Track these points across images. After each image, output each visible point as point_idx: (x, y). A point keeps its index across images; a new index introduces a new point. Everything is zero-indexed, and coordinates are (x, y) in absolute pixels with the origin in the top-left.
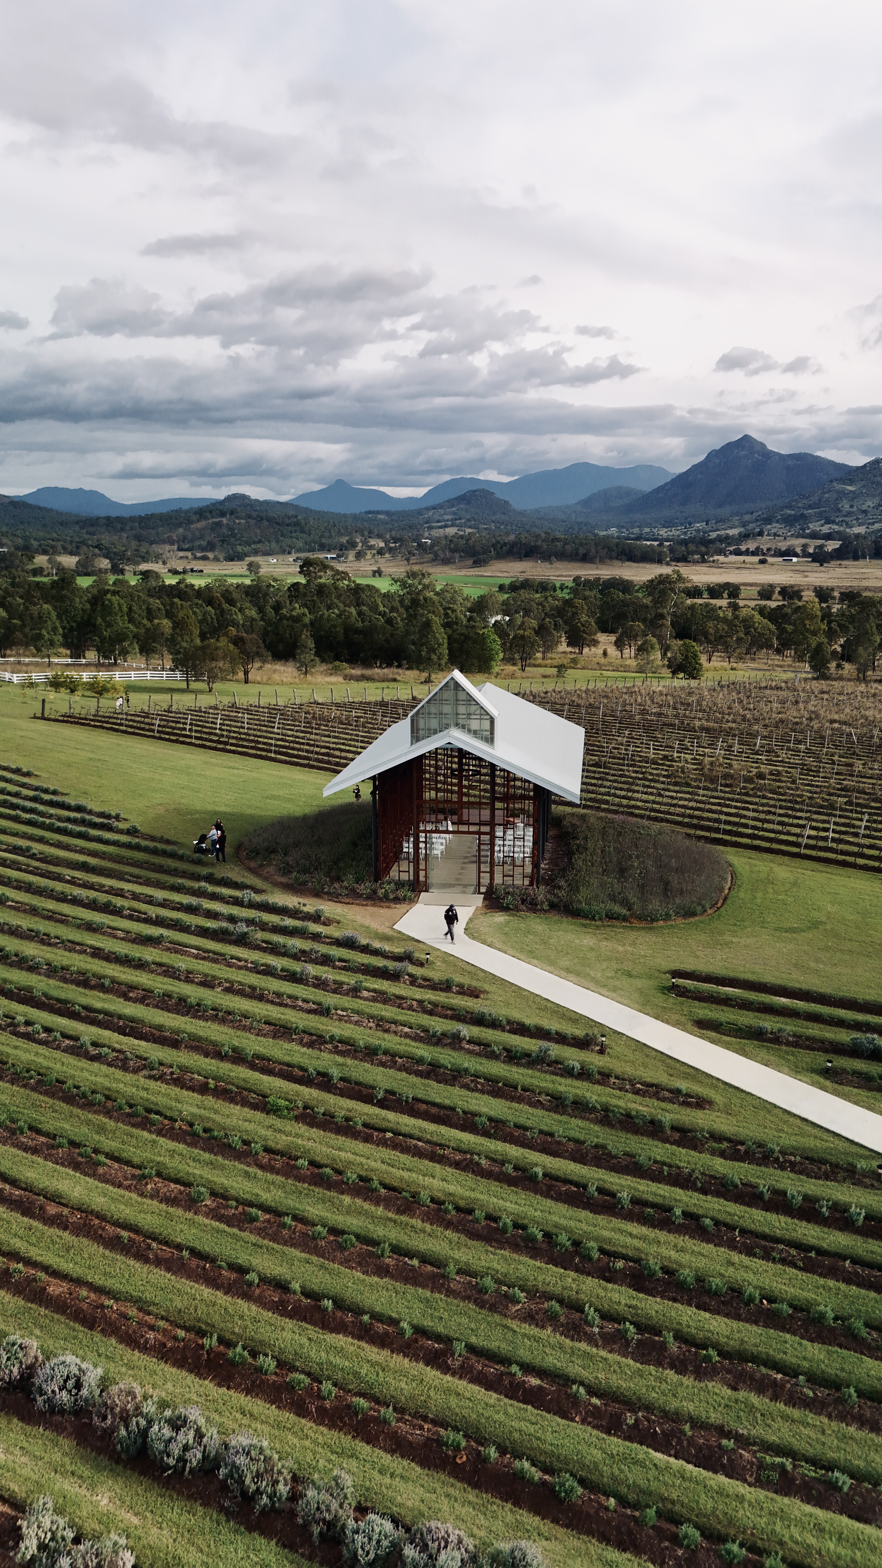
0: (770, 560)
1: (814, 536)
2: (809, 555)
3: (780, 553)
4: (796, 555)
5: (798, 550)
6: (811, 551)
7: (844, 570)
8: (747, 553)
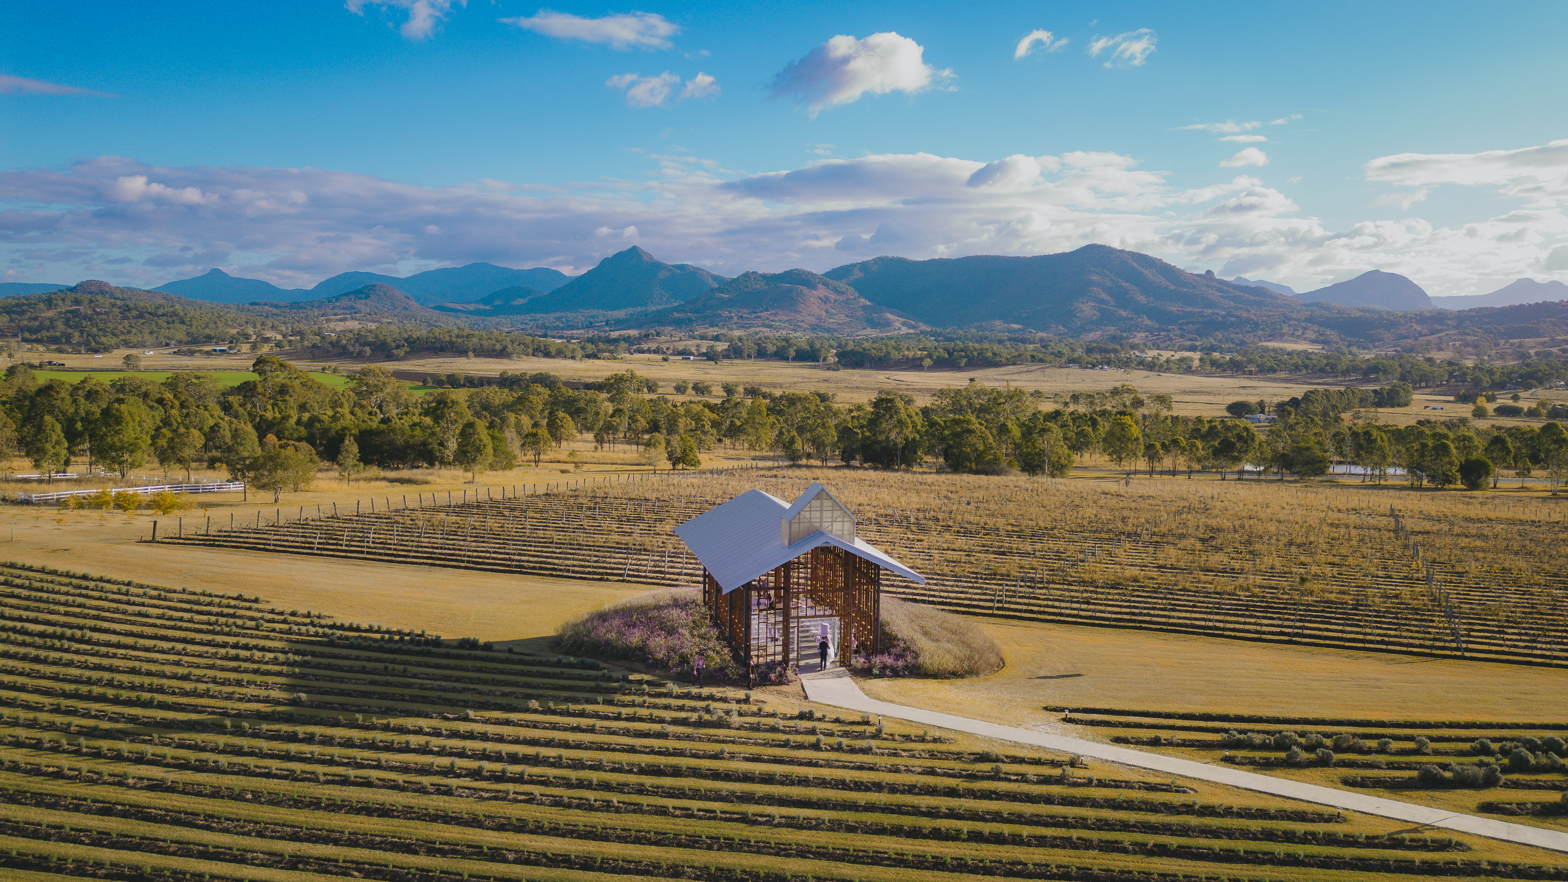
0: (671, 358)
1: (703, 337)
2: (703, 355)
3: (680, 353)
4: (693, 354)
5: (693, 350)
6: (704, 351)
7: (735, 368)
8: (649, 351)
